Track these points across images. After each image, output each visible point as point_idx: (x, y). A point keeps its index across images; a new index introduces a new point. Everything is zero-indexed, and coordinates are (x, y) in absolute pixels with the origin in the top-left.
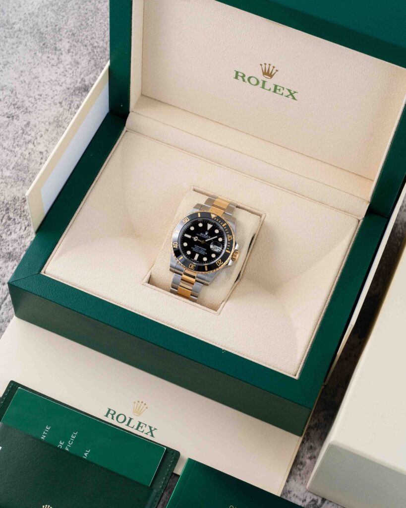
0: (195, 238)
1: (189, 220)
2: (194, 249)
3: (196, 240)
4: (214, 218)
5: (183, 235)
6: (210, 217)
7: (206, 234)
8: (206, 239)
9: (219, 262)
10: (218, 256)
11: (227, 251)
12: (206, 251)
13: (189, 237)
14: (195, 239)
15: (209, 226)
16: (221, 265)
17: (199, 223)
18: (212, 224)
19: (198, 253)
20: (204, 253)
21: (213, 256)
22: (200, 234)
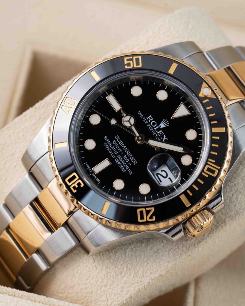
0: (128, 118)
1: (140, 66)
2: (108, 144)
3: (127, 125)
4: (206, 97)
5: (105, 95)
6: (196, 91)
7: (162, 125)
8: (154, 139)
9: (148, 212)
10: (155, 198)
11: (183, 198)
12: (132, 167)
13: (117, 106)
14: (128, 121)
15: (182, 111)
16: (147, 223)
17: (163, 88)
18: (190, 109)
19: (111, 160)
20: (125, 167)
21: (144, 189)
22: (146, 116)
